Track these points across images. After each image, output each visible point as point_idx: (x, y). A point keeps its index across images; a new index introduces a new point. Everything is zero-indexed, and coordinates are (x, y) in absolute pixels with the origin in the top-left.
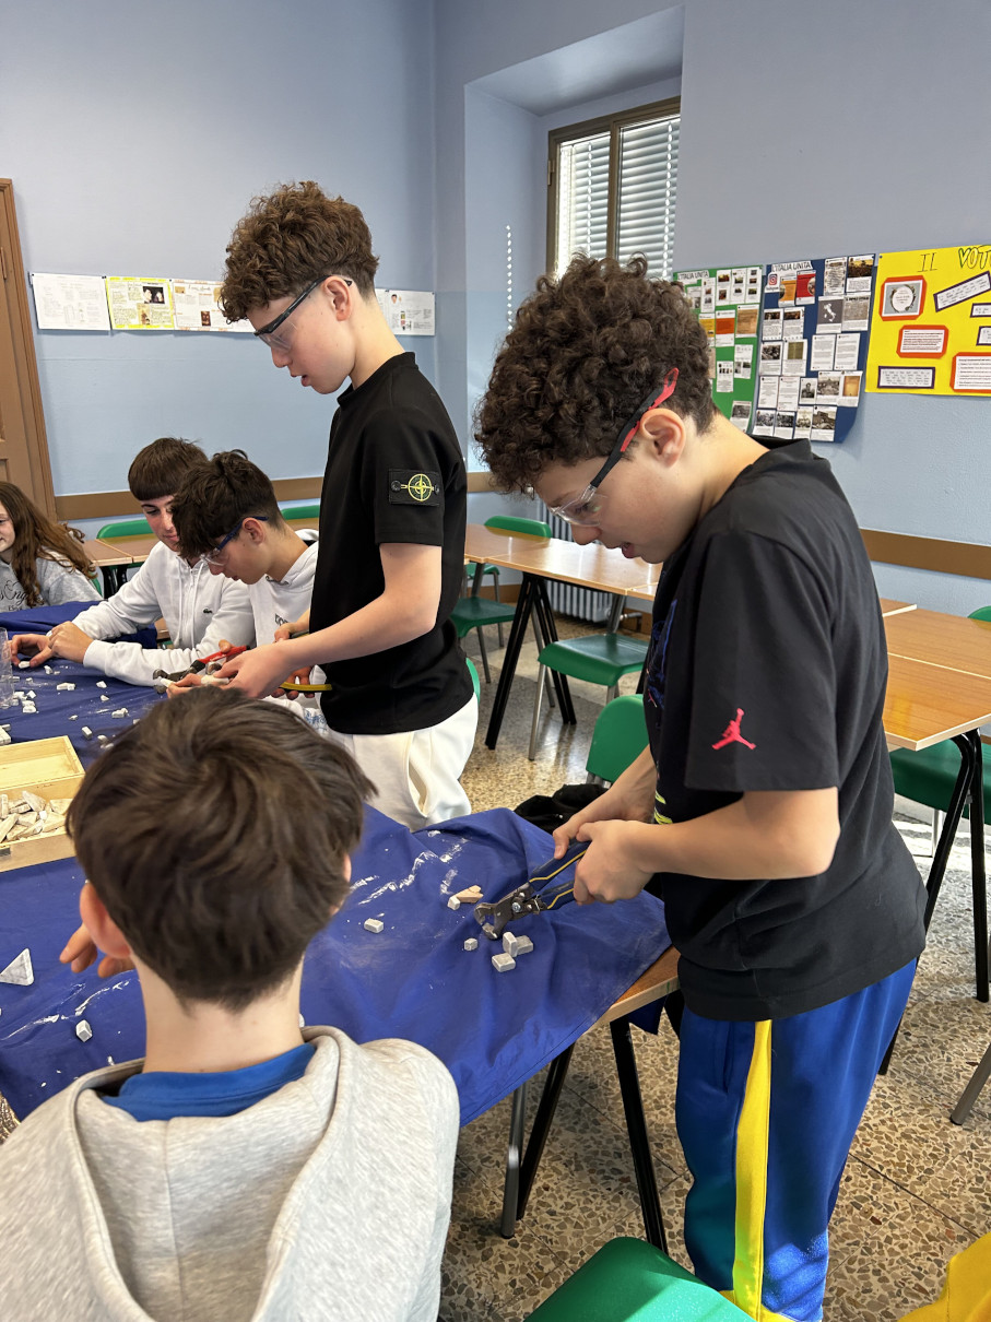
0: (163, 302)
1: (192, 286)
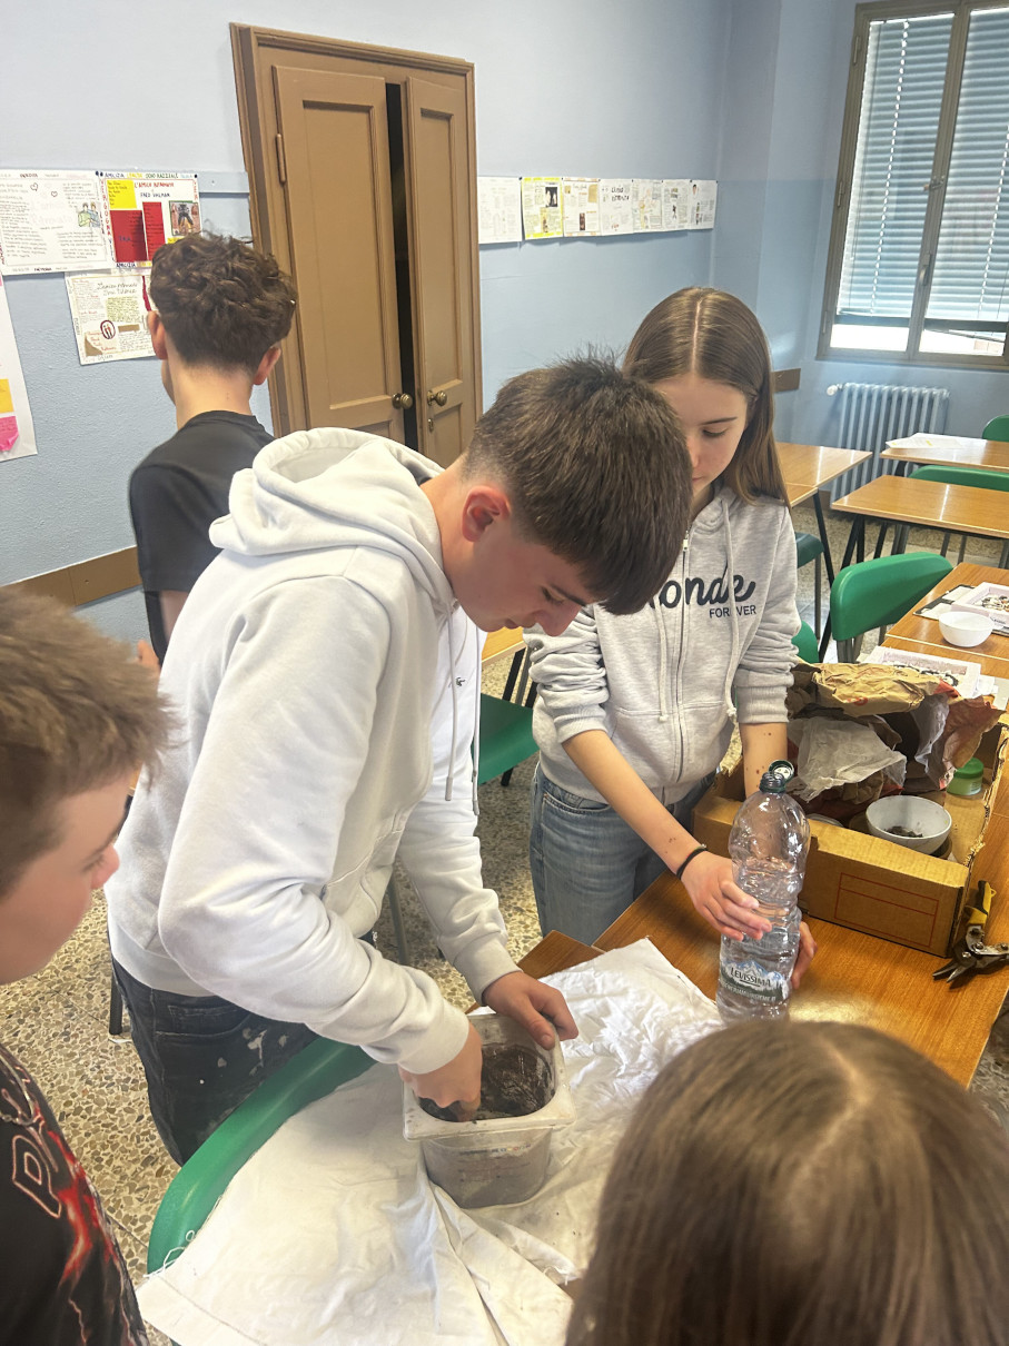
0: (556, 205)
1: (577, 184)
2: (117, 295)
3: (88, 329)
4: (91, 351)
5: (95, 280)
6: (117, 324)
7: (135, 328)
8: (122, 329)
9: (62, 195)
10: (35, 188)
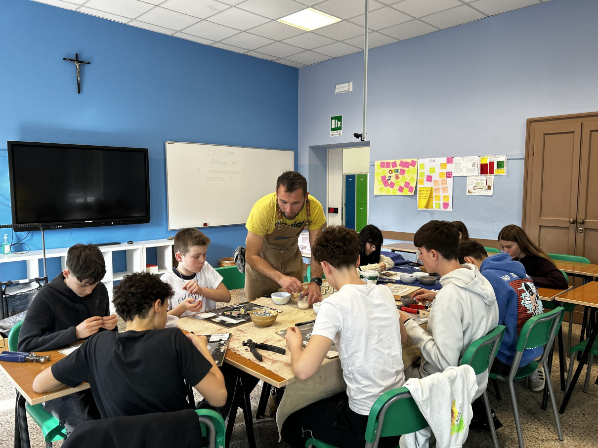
2: (479, 181)
3: (469, 187)
4: (469, 192)
5: (474, 178)
6: (477, 187)
7: (482, 189)
8: (478, 189)
9: (469, 161)
10: (463, 160)
